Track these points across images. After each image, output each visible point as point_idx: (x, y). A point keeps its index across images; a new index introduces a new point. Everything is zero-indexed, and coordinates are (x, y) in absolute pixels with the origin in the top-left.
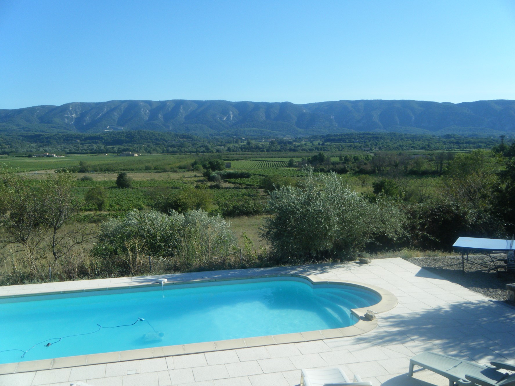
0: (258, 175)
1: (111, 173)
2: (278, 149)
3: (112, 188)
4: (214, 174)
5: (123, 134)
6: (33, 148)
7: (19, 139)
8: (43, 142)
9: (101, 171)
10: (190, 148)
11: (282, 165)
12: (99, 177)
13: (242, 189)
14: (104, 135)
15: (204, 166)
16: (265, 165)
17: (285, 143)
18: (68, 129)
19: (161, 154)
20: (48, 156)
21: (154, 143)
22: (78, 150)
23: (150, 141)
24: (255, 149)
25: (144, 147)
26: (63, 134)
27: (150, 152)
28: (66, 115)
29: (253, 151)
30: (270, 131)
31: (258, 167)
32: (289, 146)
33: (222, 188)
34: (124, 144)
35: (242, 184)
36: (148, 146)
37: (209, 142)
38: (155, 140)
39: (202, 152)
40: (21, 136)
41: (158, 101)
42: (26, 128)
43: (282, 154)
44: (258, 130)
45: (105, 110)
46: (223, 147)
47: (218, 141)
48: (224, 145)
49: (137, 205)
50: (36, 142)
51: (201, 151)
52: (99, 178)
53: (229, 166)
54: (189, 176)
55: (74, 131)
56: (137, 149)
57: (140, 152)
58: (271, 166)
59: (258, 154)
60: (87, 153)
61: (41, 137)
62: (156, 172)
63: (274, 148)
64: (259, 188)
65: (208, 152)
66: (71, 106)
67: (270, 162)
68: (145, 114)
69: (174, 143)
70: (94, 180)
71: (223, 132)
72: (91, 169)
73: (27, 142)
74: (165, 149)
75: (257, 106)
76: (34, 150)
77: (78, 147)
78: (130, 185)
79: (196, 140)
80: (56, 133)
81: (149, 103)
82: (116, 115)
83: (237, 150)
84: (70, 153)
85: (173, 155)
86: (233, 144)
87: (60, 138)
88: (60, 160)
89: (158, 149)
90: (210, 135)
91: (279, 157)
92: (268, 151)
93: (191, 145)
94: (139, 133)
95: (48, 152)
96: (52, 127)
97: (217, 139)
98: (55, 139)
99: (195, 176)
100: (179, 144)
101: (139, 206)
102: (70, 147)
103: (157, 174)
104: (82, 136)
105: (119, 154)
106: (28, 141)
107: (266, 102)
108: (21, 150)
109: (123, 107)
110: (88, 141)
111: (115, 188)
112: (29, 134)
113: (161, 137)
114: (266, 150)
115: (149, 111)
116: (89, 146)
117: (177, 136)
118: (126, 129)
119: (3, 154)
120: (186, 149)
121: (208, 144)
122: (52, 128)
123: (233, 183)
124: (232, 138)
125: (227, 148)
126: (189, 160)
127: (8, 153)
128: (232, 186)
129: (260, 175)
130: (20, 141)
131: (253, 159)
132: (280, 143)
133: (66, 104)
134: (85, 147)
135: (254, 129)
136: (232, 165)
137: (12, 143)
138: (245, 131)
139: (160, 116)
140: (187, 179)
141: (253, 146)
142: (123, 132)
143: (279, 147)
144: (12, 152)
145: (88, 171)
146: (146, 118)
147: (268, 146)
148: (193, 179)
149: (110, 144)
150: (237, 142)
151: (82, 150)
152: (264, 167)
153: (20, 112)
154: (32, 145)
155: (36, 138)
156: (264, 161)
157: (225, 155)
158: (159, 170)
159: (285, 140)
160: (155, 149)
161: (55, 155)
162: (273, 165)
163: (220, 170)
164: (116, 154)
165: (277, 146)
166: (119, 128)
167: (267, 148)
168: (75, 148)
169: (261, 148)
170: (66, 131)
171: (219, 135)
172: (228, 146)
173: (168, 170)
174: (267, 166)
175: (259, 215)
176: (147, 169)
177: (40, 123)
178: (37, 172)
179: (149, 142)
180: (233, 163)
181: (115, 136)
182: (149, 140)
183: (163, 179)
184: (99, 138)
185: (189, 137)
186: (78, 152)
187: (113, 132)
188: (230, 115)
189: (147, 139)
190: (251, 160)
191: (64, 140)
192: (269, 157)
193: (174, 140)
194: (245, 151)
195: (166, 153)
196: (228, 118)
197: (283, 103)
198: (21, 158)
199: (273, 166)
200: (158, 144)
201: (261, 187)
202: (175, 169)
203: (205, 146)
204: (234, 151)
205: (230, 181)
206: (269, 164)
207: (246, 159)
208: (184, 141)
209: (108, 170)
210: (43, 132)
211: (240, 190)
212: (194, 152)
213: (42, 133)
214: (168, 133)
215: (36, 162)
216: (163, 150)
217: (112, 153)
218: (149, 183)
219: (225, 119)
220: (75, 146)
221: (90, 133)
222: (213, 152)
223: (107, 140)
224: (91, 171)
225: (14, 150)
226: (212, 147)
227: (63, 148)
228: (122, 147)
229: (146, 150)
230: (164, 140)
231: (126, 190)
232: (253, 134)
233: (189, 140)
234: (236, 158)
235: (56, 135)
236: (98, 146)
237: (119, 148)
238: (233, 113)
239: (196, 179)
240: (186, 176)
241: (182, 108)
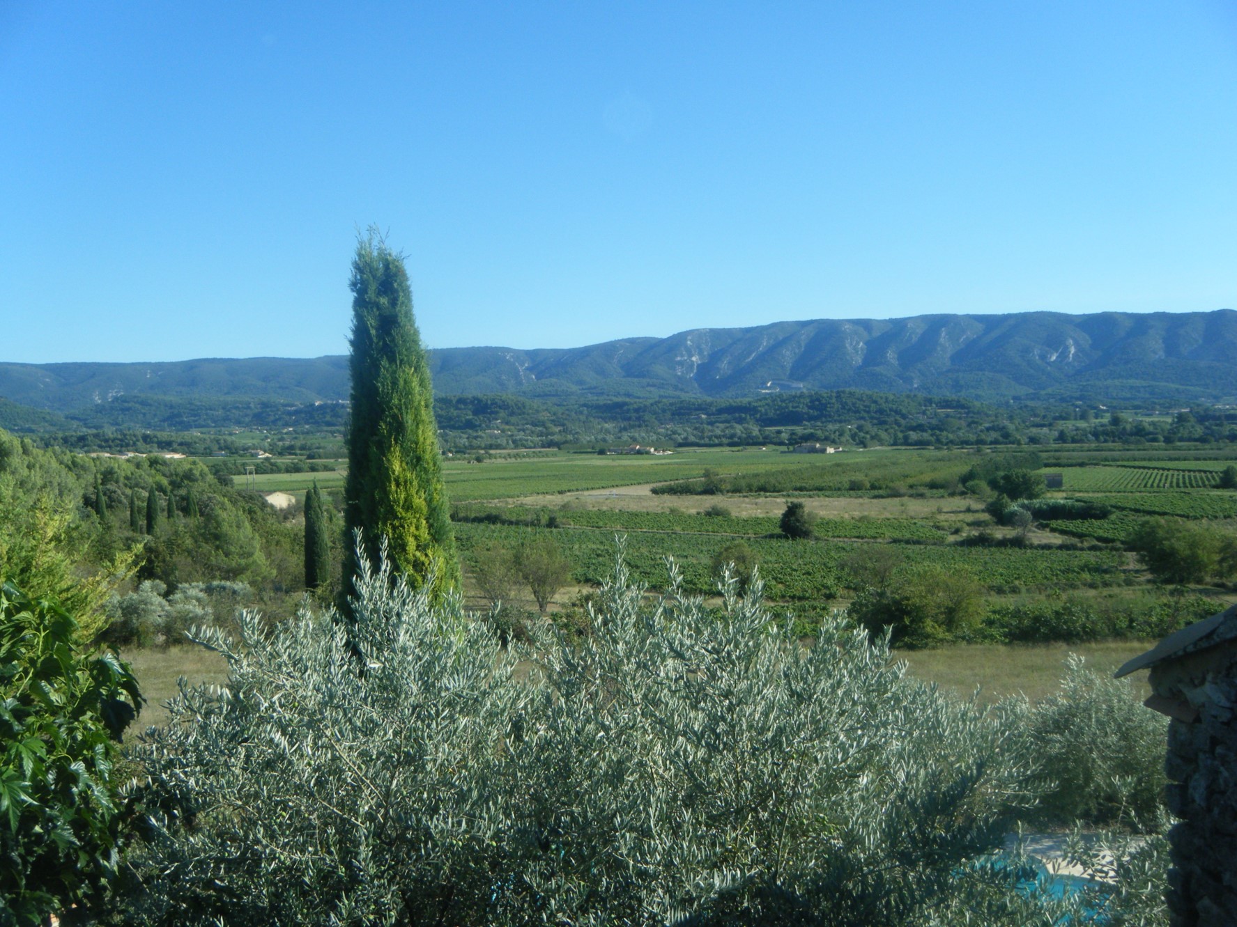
0: (1131, 510)
1: (771, 496)
2: (1197, 436)
3: (772, 536)
4: (1014, 507)
5: (802, 400)
6: (610, 433)
7: (581, 413)
8: (629, 419)
9: (751, 490)
10: (960, 433)
11: (1203, 482)
12: (744, 505)
13: (1082, 549)
14: (760, 403)
15: (993, 484)
16: (1157, 481)
17: (1219, 418)
18: (682, 390)
19: (890, 448)
20: (639, 452)
21: (875, 421)
22: (702, 438)
23: (865, 415)
24: (1131, 434)
25: (850, 430)
26: (672, 401)
27: (863, 444)
28: (679, 359)
29: (1126, 442)
30: (1177, 386)
31: (1136, 486)
32: (1228, 428)
33: (1032, 547)
34: (805, 423)
35: (1085, 535)
36: (860, 428)
37: (1011, 418)
38: (876, 412)
39: (991, 443)
40: (584, 405)
41: (885, 320)
42: (595, 388)
43: (1207, 449)
44: (1144, 383)
45: (765, 343)
46: (1045, 430)
47: (1036, 415)
48: (1050, 425)
49: (823, 586)
50: (614, 419)
51: (989, 439)
52: (744, 508)
53: (1055, 483)
54: (955, 509)
55: (694, 395)
56: (833, 436)
57: (841, 443)
58: (1171, 483)
59: (1139, 450)
60: (720, 445)
61: (625, 408)
62: (876, 497)
63: (1184, 432)
64: (1125, 551)
65: (1006, 444)
66: (689, 338)
67: (1170, 473)
68: (855, 351)
69: (922, 420)
70: (734, 513)
71: (1049, 390)
72: (729, 487)
73: (597, 421)
74: (900, 435)
75: (1141, 323)
76: (610, 438)
77: (703, 432)
78: (811, 532)
79: (978, 413)
80: (657, 399)
81: (866, 324)
82: (788, 356)
83: (1084, 438)
84: (686, 444)
85: (919, 451)
86: (1073, 422)
87: (664, 411)
88: (663, 461)
89: (883, 435)
90: (1015, 398)
91: (1197, 459)
92: (1168, 440)
93: (963, 423)
94: (838, 397)
95: (638, 443)
96: (648, 385)
97: (1033, 409)
98: (655, 413)
99: (969, 510)
100: (934, 422)
101: (827, 588)
102: (685, 431)
103: (875, 501)
104: (711, 404)
105: (791, 448)
106: (598, 418)
107: (1167, 311)
108: (586, 438)
109: (803, 337)
110: (725, 416)
111: (779, 537)
112: (602, 400)
113: (890, 405)
114: (1162, 439)
115: (865, 343)
116: (727, 428)
117: (931, 403)
118: (810, 387)
119: (549, 447)
120: (951, 436)
121: (1006, 423)
122: (649, 389)
123: (1063, 532)
124: (1073, 405)
125: (1056, 434)
126: (955, 465)
127: (557, 445)
128: (1057, 539)
129: (1137, 511)
130: (583, 418)
131: (1125, 463)
132: (1202, 419)
133: (679, 334)
134: (718, 432)
135: (1132, 382)
136: (1065, 480)
137: (566, 422)
138: (1107, 388)
139: (891, 355)
140: (947, 516)
141: (1128, 427)
142: (802, 396)
143: (1199, 431)
144: (566, 442)
145: (721, 492)
146: (858, 360)
147: (1169, 427)
148: (961, 516)
149: (771, 422)
150: (1083, 417)
151: (710, 438)
152: (1152, 486)
153: (585, 352)
154: (606, 425)
155: (614, 411)
156: (1154, 468)
157: (1051, 451)
158: (881, 492)
159: (1220, 409)
160: (876, 435)
161: (652, 450)
162: (1178, 479)
163: (1031, 496)
164: (784, 448)
165: (1193, 427)
166: (795, 385)
167: (1166, 434)
168: (695, 432)
169: (1150, 433)
170: (678, 393)
171: (1039, 399)
172: (1061, 428)
173: (903, 490)
174: (1161, 485)
175: (1096, 640)
176: (855, 487)
177: (624, 377)
178: (615, 491)
179: (863, 418)
180: (1068, 474)
181: (784, 405)
182: (863, 414)
183: (889, 516)
184: (749, 410)
185: (959, 405)
186: (703, 442)
187: (780, 396)
188: (1067, 348)
189: (857, 411)
190: (1118, 466)
191: (673, 414)
192: (1170, 459)
193: (924, 413)
194: (1106, 441)
195: (901, 445)
196: (1063, 355)
197: (1213, 313)
198: (583, 456)
199: (1178, 485)
200: (885, 423)
201: (1130, 547)
202: (922, 490)
203: (1001, 426)
204: (1074, 441)
205: (1055, 526)
206: (1167, 476)
207: (1105, 462)
208: (948, 416)
209: (764, 488)
210: (629, 395)
211: (1078, 553)
212: (972, 444)
213: (627, 400)
214: (908, 396)
215: (613, 467)
216: (896, 438)
217: (775, 444)
218: (855, 527)
219: (1054, 358)
220: (696, 429)
221: (726, 398)
222: (1019, 443)
223: (766, 414)
224: (728, 492)
225: (570, 437)
226: (1017, 429)
227: (669, 432)
228: (799, 430)
229: (853, 436)
230: (897, 412)
231: (800, 545)
232: (1129, 395)
233: (960, 413)
234: (1080, 461)
235: (656, 403)
236: (746, 429)
237: (793, 434)
238: (1077, 344)
239: (970, 518)
240: (945, 510)
241: (943, 334)
